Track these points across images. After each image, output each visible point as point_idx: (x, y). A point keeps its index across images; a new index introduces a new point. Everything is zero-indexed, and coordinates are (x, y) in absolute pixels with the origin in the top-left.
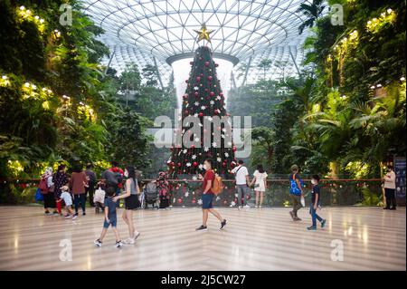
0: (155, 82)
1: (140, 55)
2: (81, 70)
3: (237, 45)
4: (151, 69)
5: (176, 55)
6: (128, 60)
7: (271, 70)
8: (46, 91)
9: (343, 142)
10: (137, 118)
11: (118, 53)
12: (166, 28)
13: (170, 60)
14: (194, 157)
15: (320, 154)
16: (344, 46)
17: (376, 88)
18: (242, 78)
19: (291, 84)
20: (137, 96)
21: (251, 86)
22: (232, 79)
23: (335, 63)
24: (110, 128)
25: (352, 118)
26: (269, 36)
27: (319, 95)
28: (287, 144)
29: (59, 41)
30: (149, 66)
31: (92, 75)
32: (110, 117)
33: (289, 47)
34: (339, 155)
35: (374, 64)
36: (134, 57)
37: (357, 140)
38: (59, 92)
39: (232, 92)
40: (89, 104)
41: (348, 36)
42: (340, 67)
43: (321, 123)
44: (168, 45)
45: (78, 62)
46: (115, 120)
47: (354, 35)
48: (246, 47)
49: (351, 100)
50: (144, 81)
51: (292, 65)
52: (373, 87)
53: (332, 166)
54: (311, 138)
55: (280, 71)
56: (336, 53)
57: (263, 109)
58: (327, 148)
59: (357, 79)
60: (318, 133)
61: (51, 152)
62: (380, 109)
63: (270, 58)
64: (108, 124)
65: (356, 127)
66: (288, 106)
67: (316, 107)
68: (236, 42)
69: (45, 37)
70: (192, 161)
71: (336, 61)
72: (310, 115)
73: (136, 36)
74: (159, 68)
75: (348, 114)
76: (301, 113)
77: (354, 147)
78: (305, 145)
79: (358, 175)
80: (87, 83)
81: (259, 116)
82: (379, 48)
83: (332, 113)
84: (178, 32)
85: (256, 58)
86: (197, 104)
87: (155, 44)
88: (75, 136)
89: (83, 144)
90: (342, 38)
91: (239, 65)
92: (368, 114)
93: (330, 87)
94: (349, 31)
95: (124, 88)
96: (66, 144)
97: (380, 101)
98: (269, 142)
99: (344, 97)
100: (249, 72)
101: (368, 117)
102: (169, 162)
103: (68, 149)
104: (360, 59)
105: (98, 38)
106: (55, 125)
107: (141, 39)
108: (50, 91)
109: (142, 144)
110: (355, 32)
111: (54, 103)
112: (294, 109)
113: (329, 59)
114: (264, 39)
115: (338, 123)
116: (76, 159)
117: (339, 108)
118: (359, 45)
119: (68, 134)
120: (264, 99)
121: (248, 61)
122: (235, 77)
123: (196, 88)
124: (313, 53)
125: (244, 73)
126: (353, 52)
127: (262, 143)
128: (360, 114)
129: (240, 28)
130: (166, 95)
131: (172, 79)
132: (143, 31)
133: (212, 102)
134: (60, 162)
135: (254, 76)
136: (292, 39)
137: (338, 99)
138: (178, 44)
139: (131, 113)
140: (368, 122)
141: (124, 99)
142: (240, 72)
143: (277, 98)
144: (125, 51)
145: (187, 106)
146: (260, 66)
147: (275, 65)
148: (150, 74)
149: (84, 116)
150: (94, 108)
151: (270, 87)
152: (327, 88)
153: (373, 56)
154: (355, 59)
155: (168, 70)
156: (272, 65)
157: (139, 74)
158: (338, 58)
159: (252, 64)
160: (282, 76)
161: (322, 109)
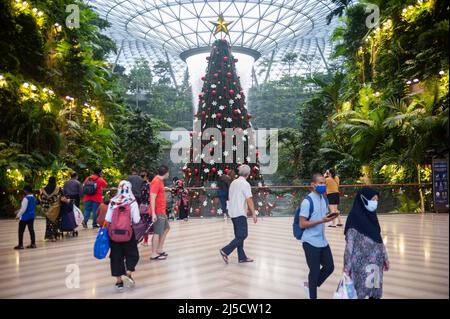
0: (168, 80)
1: (150, 51)
2: (86, 68)
3: (259, 38)
4: (164, 66)
5: (191, 50)
6: (138, 56)
7: (297, 65)
8: (47, 92)
9: (377, 143)
10: (149, 120)
11: (127, 48)
12: (179, 19)
13: (184, 55)
15: (351, 157)
16: (378, 37)
17: (413, 83)
18: (264, 74)
19: (318, 80)
20: (148, 95)
21: (275, 82)
22: (253, 75)
23: (367, 56)
24: (119, 132)
25: (386, 116)
26: (294, 27)
27: (349, 92)
28: (314, 147)
29: (60, 36)
30: (161, 62)
31: (97, 74)
32: (119, 119)
33: (316, 39)
34: (372, 157)
35: (411, 57)
36: (144, 53)
37: (392, 141)
38: (61, 92)
39: (253, 89)
40: (95, 105)
41: (381, 26)
42: (373, 60)
43: (352, 123)
44: (181, 39)
45: (82, 58)
46: (125, 122)
47: (388, 24)
48: (268, 40)
49: (385, 97)
50: (156, 79)
51: (319, 59)
52: (409, 82)
53: (364, 170)
54: (342, 139)
55: (306, 66)
56: (369, 45)
57: (287, 108)
58: (358, 150)
59: (392, 73)
60: (348, 134)
61: (53, 159)
62: (418, 106)
63: (295, 51)
64: (116, 128)
65: (391, 126)
66: (316, 104)
67: (347, 106)
68: (257, 34)
69: (44, 31)
70: (210, 167)
71: (369, 54)
72: (340, 114)
73: (146, 29)
74: (173, 65)
75: (382, 112)
76: (330, 111)
77: (388, 149)
78: (335, 148)
79: (393, 179)
80: (92, 82)
81: (283, 116)
82: (415, 39)
83: (364, 111)
84: (193, 23)
85: (280, 52)
86: (214, 103)
87: (167, 38)
88: (80, 141)
89: (89, 150)
90: (374, 28)
91: (261, 59)
92: (404, 112)
93: (362, 82)
94: (382, 20)
95: (133, 87)
96: (71, 150)
97: (417, 97)
98: (295, 144)
99: (378, 94)
100: (272, 67)
101: (403, 116)
102: (185, 168)
103: (72, 156)
104: (394, 52)
105: (103, 32)
106: (58, 130)
107: (152, 32)
108: (51, 92)
109: (154, 149)
110: (389, 21)
111: (57, 105)
112: (322, 108)
113: (361, 52)
114: (288, 31)
115: (371, 123)
116: (82, 166)
117: (372, 106)
118: (393, 36)
119: (73, 139)
120: (289, 97)
121: (270, 55)
122: (257, 73)
123: (213, 86)
124: (343, 45)
125: (267, 68)
126: (387, 44)
127: (287, 145)
128: (395, 112)
129: (261, 18)
130: (181, 94)
131: (187, 77)
132: (153, 24)
133: (232, 102)
134: (64, 170)
135: (277, 72)
136: (319, 31)
137: (370, 96)
138: (193, 37)
139: (142, 115)
140: (403, 120)
141: (134, 99)
142: (262, 67)
143: (304, 96)
144: (134, 46)
145: (204, 105)
146: (284, 60)
147: (301, 59)
148: (162, 71)
149: (89, 119)
150: (100, 109)
151: (295, 83)
152: (358, 84)
153: (410, 47)
154: (389, 51)
155: (182, 67)
156: (298, 59)
157: (150, 71)
158: (370, 51)
159: (275, 59)
160: (308, 72)
161: (353, 107)
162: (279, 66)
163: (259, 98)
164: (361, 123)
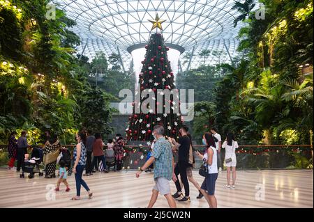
0: (119, 67)
1: (106, 46)
2: (54, 52)
3: (184, 37)
4: (115, 57)
5: (135, 45)
6: (98, 50)
7: (210, 58)
8: (21, 69)
9: (276, 113)
10: (102, 93)
11: (90, 44)
12: (127, 23)
13: (130, 49)
14: (148, 125)
15: (255, 124)
16: (275, 33)
17: (305, 67)
18: (187, 64)
20: (104, 78)
21: (194, 70)
22: (179, 65)
23: (266, 48)
24: (79, 102)
25: (282, 92)
26: (208, 31)
27: (252, 74)
28: (226, 115)
29: (35, 28)
30: (114, 55)
31: (62, 57)
32: (80, 93)
33: (224, 40)
34: (271, 124)
35: (302, 47)
36: (102, 48)
37: (288, 111)
38: (34, 70)
39: (179, 75)
40: (60, 81)
41: (277, 25)
42: (271, 51)
43: (256, 97)
44: (128, 37)
45: (51, 45)
46: (84, 95)
47: (283, 23)
48: (190, 39)
49: (282, 78)
50: (110, 66)
51: (226, 54)
52: (302, 66)
53: (265, 133)
54: (246, 110)
55: (217, 59)
56: (267, 39)
57: (203, 88)
58: (261, 117)
59: (286, 60)
60: (253, 106)
61: (24, 121)
62: (308, 85)
63: (209, 49)
64: (78, 99)
65: (287, 99)
66: (226, 83)
67: (250, 85)
68: (183, 35)
69: (22, 24)
71: (267, 46)
72: (246, 91)
73: (103, 30)
74: (122, 56)
75: (279, 89)
76: (238, 88)
77: (285, 117)
78: (242, 116)
79: (289, 140)
80: (59, 64)
81: (200, 94)
82: (305, 33)
83: (265, 88)
84: (137, 26)
85: (198, 49)
86: (151, 81)
87: (118, 37)
88: (48, 107)
89: (54, 114)
90: (272, 27)
91: (184, 54)
92: (297, 89)
93: (262, 67)
94: (278, 20)
95: (94, 72)
96: (40, 114)
98: (209, 113)
99: (275, 75)
100: (192, 59)
101: (297, 92)
102: (127, 129)
103: (40, 119)
104: (289, 43)
105: (70, 29)
106: (29, 98)
107: (107, 32)
108: (26, 70)
109: (105, 115)
110: (284, 21)
111: (29, 79)
112: (231, 86)
113: (261, 44)
114: (204, 33)
115: (271, 97)
116: (48, 127)
117: (271, 84)
118: (287, 32)
119: (41, 106)
120: (204, 80)
121: (191, 51)
122: (182, 63)
123: (150, 68)
124: (247, 40)
125: (189, 60)
126: (282, 38)
127: (204, 114)
128: (290, 88)
129: (185, 23)
130: (127, 77)
131: (132, 65)
132: (109, 26)
133: (164, 80)
134: (33, 130)
135: (196, 63)
136: (227, 33)
137: (269, 77)
138: (136, 36)
139: (97, 90)
140: (297, 95)
141: (94, 80)
142: (185, 59)
143: (214, 80)
144: (95, 43)
145: (143, 82)
146: (201, 55)
147: (213, 54)
148: (115, 61)
149: (56, 91)
150: (65, 85)
151: (209, 71)
152: (259, 69)
153: (301, 40)
154: (285, 43)
155: (129, 58)
156: (210, 54)
157: (106, 61)
158: (269, 44)
159: (194, 54)
160: (218, 63)
161: (256, 86)
162: (198, 58)
163: (183, 81)
164: (262, 97)
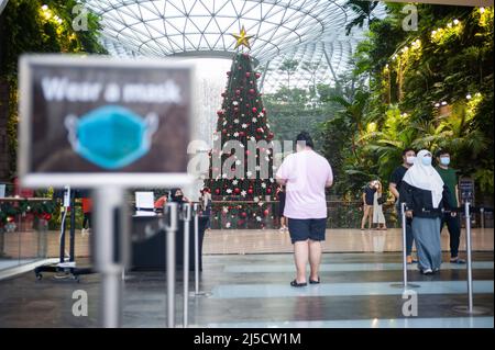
3: (258, 43)
7: (297, 75)
12: (163, 17)
14: (235, 182)
16: (406, 56)
17: (441, 106)
19: (327, 95)
21: (270, 96)
23: (394, 75)
25: (414, 137)
27: (375, 112)
33: (323, 44)
35: (440, 79)
41: (409, 46)
42: (400, 80)
43: (380, 144)
44: (164, 40)
47: (417, 44)
48: (269, 45)
49: (413, 119)
51: (326, 68)
52: (437, 105)
54: (366, 162)
55: (309, 76)
56: (396, 64)
58: (386, 171)
59: (420, 95)
60: (375, 157)
62: (445, 129)
63: (296, 58)
65: (419, 147)
67: (372, 127)
68: (257, 38)
70: (233, 188)
71: (395, 73)
72: (366, 136)
73: (120, 27)
75: (409, 134)
78: (361, 169)
82: (444, 62)
83: (391, 132)
84: (180, 23)
86: (236, 121)
90: (402, 47)
92: (433, 134)
93: (388, 103)
94: (411, 40)
97: (445, 119)
99: (405, 115)
100: (267, 76)
101: (432, 138)
104: (423, 73)
107: (127, 31)
110: (418, 41)
113: (386, 70)
114: (293, 35)
115: (399, 144)
117: (400, 127)
118: (422, 57)
123: (235, 103)
126: (415, 64)
128: (423, 133)
129: (262, 20)
132: (130, 21)
133: (254, 120)
135: (272, 83)
137: (398, 117)
140: (432, 142)
143: (306, 113)
145: (225, 123)
146: (282, 68)
147: (303, 68)
151: (296, 98)
152: (384, 104)
153: (438, 70)
154: (418, 73)
156: (298, 67)
158: (397, 70)
159: (271, 66)
160: (311, 83)
161: (379, 128)
162: (275, 75)
164: (388, 145)
